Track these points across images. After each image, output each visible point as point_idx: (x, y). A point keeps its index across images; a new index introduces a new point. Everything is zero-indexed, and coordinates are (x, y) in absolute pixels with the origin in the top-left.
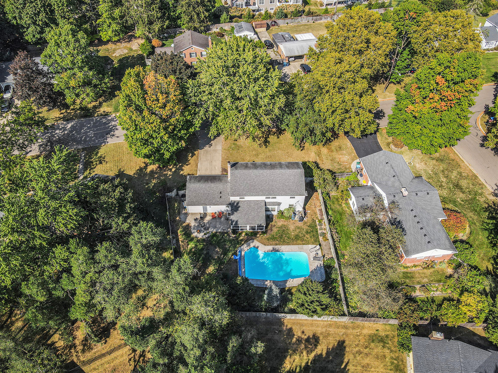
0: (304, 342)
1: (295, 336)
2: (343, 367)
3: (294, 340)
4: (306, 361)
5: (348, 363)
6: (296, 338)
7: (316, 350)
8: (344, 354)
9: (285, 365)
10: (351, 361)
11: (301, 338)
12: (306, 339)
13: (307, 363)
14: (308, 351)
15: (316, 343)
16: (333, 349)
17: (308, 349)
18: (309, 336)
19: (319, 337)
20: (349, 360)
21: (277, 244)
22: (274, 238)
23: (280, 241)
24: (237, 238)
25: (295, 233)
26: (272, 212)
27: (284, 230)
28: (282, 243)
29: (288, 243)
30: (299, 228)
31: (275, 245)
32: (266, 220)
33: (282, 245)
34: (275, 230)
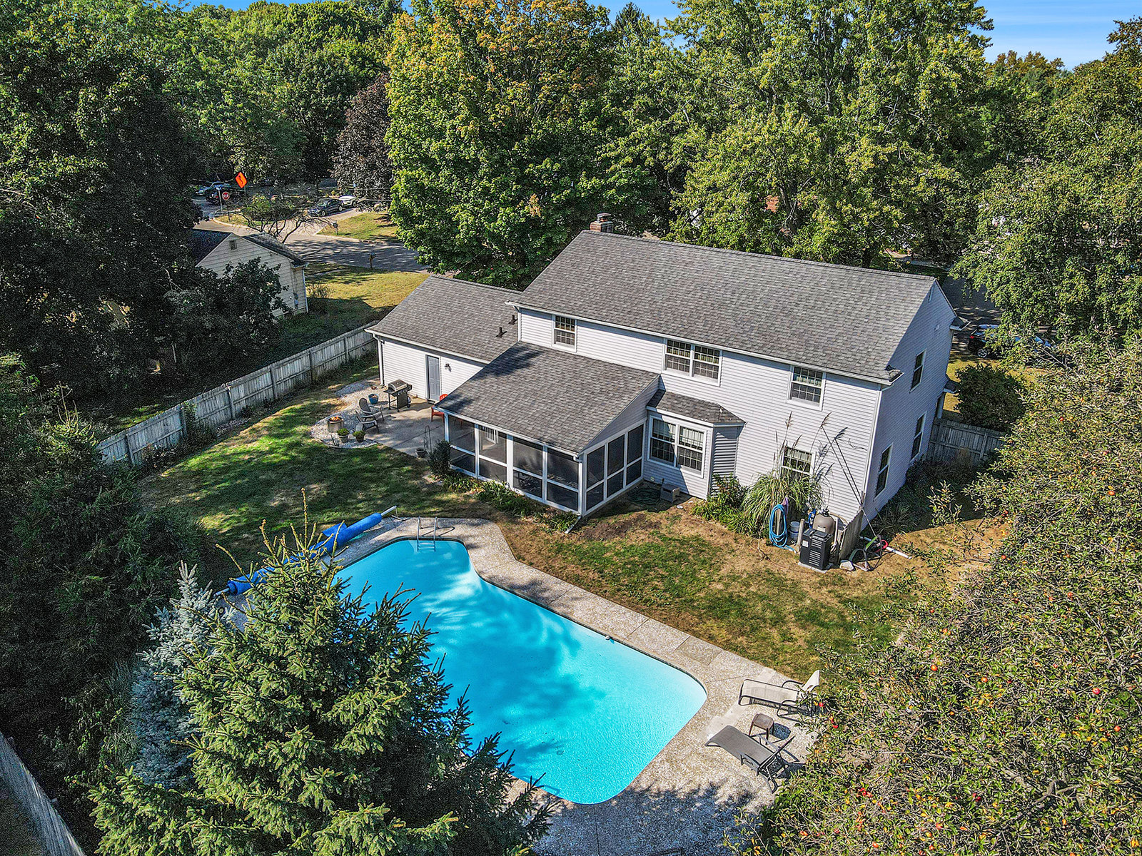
21: (577, 581)
22: (593, 558)
23: (615, 578)
24: (433, 489)
25: (736, 588)
26: (685, 471)
27: (681, 558)
28: (610, 588)
29: (645, 607)
30: (779, 583)
31: (568, 579)
32: (631, 494)
33: (603, 595)
34: (638, 538)
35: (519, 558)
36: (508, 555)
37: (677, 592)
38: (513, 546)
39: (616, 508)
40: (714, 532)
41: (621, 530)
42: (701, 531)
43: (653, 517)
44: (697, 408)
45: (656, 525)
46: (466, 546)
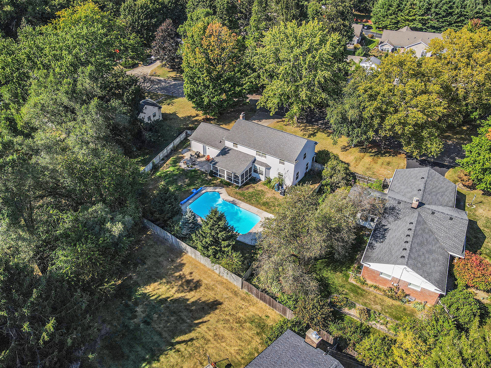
0: (183, 281)
1: (181, 272)
2: (196, 322)
3: (177, 274)
4: (169, 296)
5: (205, 322)
6: (180, 274)
7: (187, 293)
8: (209, 313)
9: (148, 287)
10: (210, 322)
11: (185, 277)
12: (188, 280)
13: (169, 298)
14: (179, 290)
15: (193, 288)
16: (204, 302)
17: (181, 289)
18: (193, 279)
19: (201, 285)
20: (208, 321)
21: (240, 200)
22: (242, 195)
23: (247, 199)
24: (211, 180)
25: (268, 200)
26: (260, 175)
27: (259, 194)
28: (246, 201)
29: (252, 204)
30: (275, 199)
31: (238, 199)
32: (250, 180)
33: (245, 202)
34: (251, 190)
35: (229, 195)
36: (227, 195)
37: (257, 201)
38: (228, 193)
39: (247, 184)
40: (265, 188)
41: (248, 189)
42: (263, 188)
43: (254, 185)
44: (262, 164)
45: (254, 187)
46: (219, 193)
